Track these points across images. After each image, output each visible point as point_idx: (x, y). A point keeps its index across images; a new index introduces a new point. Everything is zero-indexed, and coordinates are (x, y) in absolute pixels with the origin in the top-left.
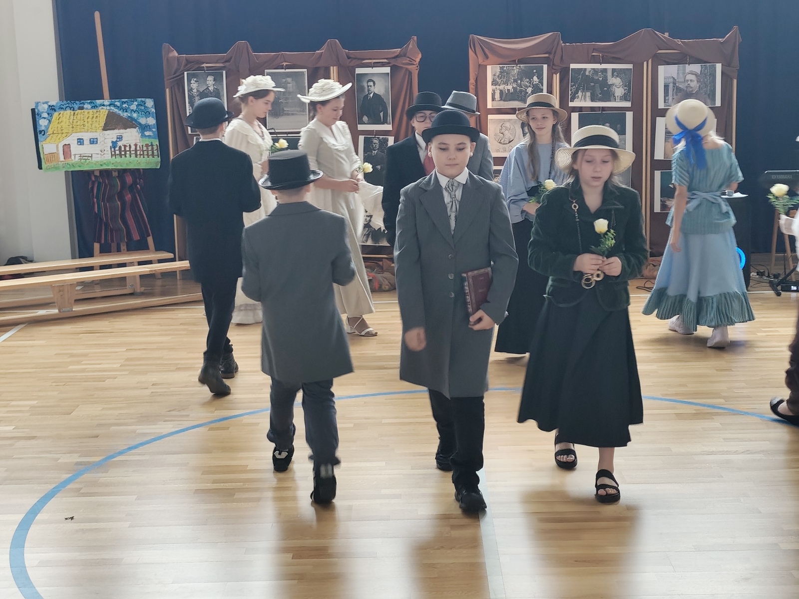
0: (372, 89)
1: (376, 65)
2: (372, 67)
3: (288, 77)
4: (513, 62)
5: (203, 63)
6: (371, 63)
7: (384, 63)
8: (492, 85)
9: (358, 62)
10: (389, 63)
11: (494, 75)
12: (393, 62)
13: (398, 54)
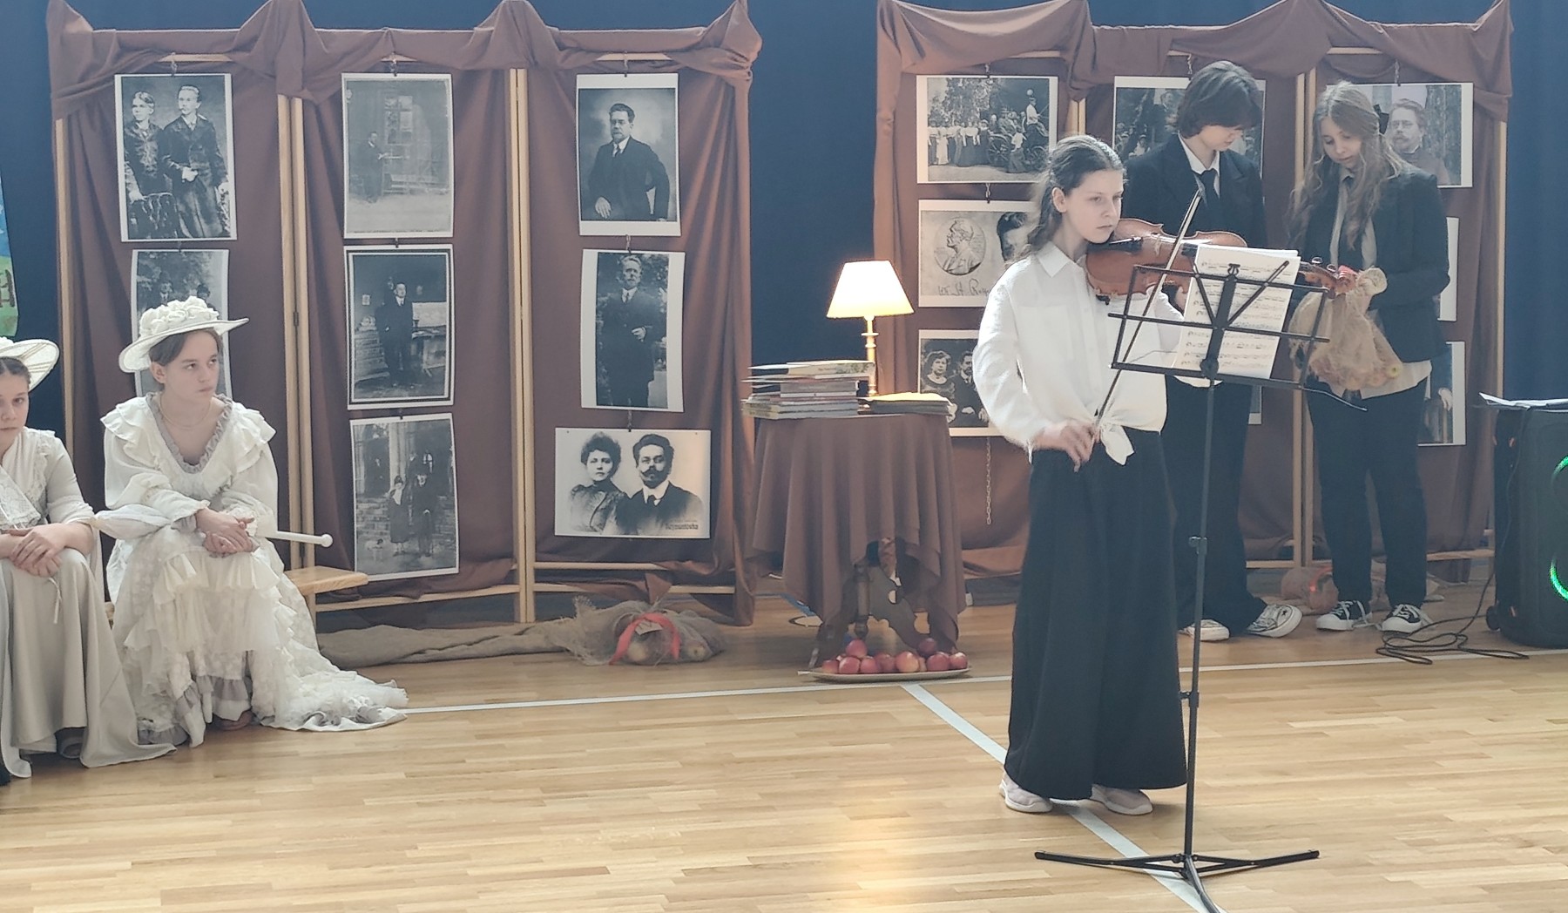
0: (627, 130)
1: (635, 67)
2: (626, 73)
3: (403, 93)
4: (979, 68)
5: (168, 52)
6: (623, 61)
7: (658, 64)
8: (929, 125)
9: (586, 60)
10: (671, 63)
11: (935, 100)
12: (684, 61)
13: (699, 39)
